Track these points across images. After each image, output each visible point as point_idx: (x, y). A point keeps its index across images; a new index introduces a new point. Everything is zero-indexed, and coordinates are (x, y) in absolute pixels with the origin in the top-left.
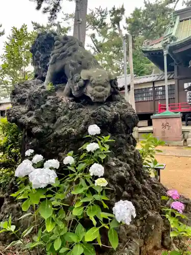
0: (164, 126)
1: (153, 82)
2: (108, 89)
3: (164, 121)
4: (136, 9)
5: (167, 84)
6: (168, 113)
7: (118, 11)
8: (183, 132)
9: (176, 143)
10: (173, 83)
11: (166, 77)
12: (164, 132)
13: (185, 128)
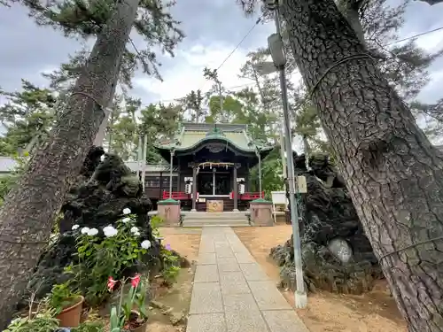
0: (166, 211)
1: (161, 173)
2: (138, 189)
3: (167, 207)
4: (151, 105)
5: (171, 175)
6: (170, 200)
7: (135, 102)
8: (181, 216)
9: (176, 224)
10: (177, 175)
11: (171, 170)
12: (166, 216)
13: (183, 212)
